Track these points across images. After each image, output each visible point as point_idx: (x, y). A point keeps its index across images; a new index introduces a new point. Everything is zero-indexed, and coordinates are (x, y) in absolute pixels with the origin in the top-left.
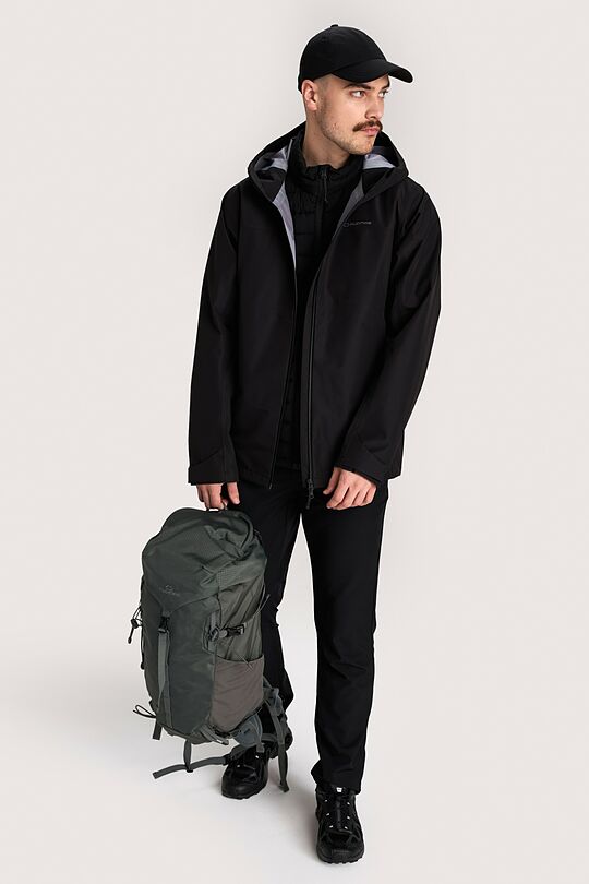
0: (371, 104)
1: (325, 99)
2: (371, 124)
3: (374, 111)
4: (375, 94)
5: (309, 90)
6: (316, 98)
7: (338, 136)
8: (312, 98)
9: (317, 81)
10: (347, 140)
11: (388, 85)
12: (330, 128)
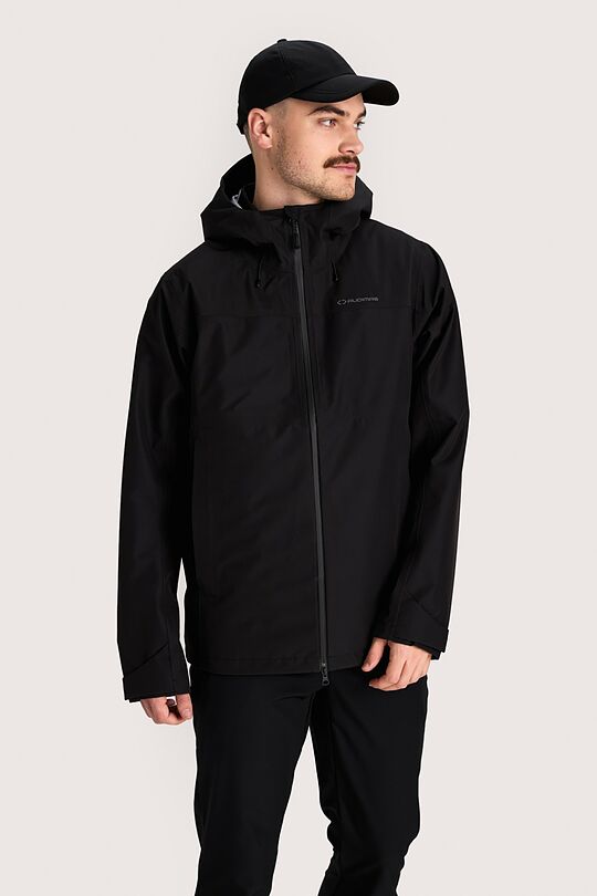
0: (347, 134)
1: (283, 131)
2: (346, 160)
3: (350, 145)
4: (350, 122)
5: (258, 122)
6: (269, 131)
7: (306, 179)
8: (264, 132)
9: (270, 108)
10: (318, 182)
11: (364, 114)
12: (292, 169)
